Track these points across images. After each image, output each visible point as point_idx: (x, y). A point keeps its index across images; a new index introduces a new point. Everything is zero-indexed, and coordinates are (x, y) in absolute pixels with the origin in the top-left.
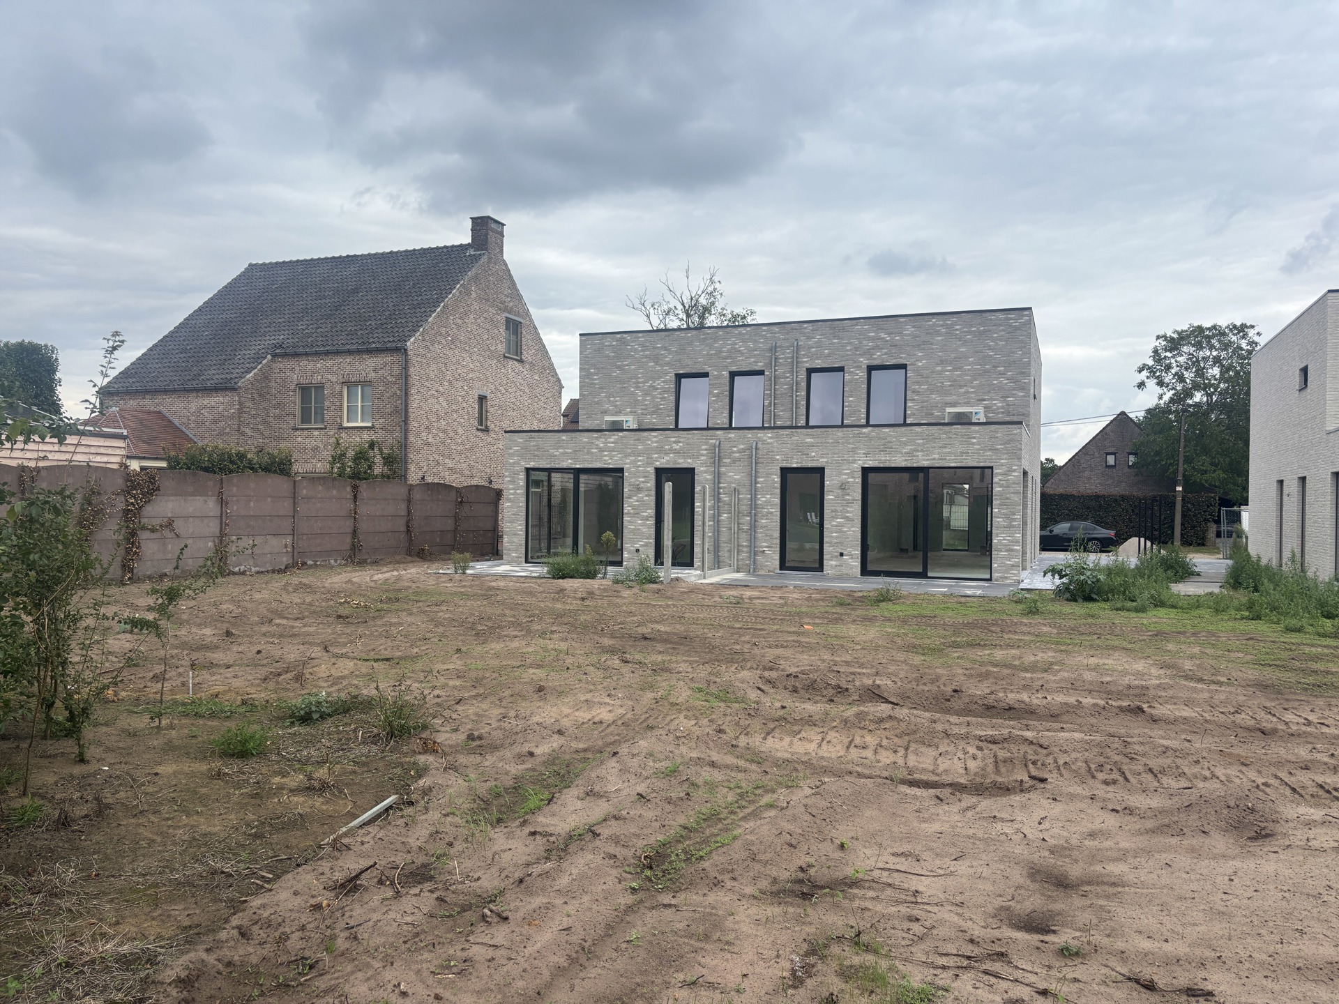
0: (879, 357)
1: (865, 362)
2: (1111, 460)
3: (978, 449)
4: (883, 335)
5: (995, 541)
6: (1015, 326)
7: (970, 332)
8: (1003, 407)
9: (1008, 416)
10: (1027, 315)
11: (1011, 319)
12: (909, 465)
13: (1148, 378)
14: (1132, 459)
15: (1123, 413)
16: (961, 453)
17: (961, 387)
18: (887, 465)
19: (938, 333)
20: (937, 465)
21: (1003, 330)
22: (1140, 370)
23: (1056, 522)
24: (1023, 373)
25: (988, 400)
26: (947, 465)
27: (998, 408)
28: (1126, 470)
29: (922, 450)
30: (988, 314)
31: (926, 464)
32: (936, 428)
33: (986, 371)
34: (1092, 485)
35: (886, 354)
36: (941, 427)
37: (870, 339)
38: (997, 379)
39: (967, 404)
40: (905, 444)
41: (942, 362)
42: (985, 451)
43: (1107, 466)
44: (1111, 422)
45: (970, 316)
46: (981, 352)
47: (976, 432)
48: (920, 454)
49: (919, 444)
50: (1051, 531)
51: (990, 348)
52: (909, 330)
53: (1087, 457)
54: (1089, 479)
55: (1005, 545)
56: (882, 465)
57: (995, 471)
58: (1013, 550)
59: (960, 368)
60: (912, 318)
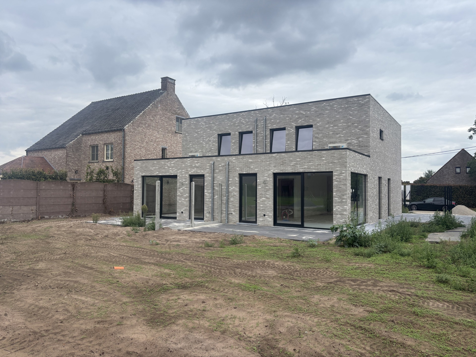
0: (301, 122)
1: (294, 125)
2: (458, 170)
3: (325, 163)
4: (302, 112)
5: (334, 209)
6: (362, 104)
7: (341, 108)
8: (357, 143)
9: (360, 147)
10: (368, 98)
11: (360, 100)
12: (294, 171)
13: (474, 134)
14: (468, 170)
15: (463, 150)
16: (318, 165)
17: (337, 134)
18: (284, 171)
19: (327, 109)
20: (306, 171)
21: (356, 106)
22: (470, 130)
24: (366, 126)
25: (350, 140)
26: (311, 171)
27: (355, 143)
28: (465, 174)
29: (299, 164)
30: (349, 99)
31: (301, 171)
32: (306, 153)
33: (349, 126)
34: (450, 181)
35: (303, 120)
36: (308, 152)
37: (296, 114)
38: (354, 130)
39: (340, 142)
40: (292, 161)
41: (328, 123)
42: (329, 163)
43: (456, 173)
45: (341, 100)
46: (346, 117)
47: (324, 154)
48: (298, 166)
49: (298, 161)
50: (424, 202)
51: (350, 115)
52: (314, 108)
53: (447, 169)
54: (448, 179)
55: (339, 211)
56: (281, 172)
57: (334, 174)
58: (343, 214)
59: (337, 126)
60: (315, 103)
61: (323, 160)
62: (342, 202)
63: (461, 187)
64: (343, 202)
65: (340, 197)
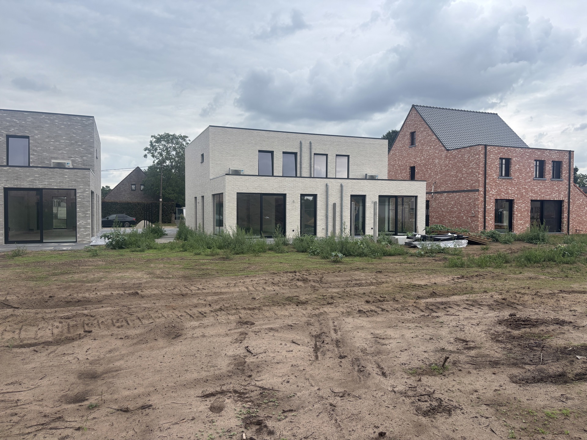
0: (13, 131)
1: (5, 133)
2: (133, 187)
3: (68, 181)
4: (15, 120)
5: (78, 224)
6: (86, 124)
7: (63, 124)
8: (81, 161)
9: (84, 165)
10: (91, 120)
11: (84, 120)
12: (31, 187)
13: (148, 153)
14: (142, 187)
15: (138, 168)
16: (59, 182)
17: (59, 150)
18: (19, 186)
19: (46, 123)
20: (47, 187)
21: (80, 125)
22: (146, 150)
23: (110, 214)
24: (91, 146)
25: (74, 157)
26: (52, 187)
27: (79, 162)
28: (140, 192)
29: (38, 180)
30: (72, 117)
31: (41, 187)
32: (46, 169)
33: (72, 144)
34: (126, 198)
35: (17, 130)
36: (49, 169)
37: (7, 121)
38: (77, 148)
39: (63, 159)
40: (29, 176)
41: (48, 137)
42: (72, 181)
43: (132, 190)
44: (133, 171)
45: (62, 116)
46: (69, 134)
47: (67, 172)
48: (37, 182)
49: (36, 177)
50: (108, 219)
51: (74, 133)
52: (30, 119)
53: (124, 186)
54: (125, 195)
55: (83, 225)
56: (16, 187)
57: (77, 191)
58: (87, 228)
59: (59, 141)
60: (32, 113)
61: (66, 178)
62: (85, 217)
63: (139, 204)
64: (87, 217)
65: (84, 213)
